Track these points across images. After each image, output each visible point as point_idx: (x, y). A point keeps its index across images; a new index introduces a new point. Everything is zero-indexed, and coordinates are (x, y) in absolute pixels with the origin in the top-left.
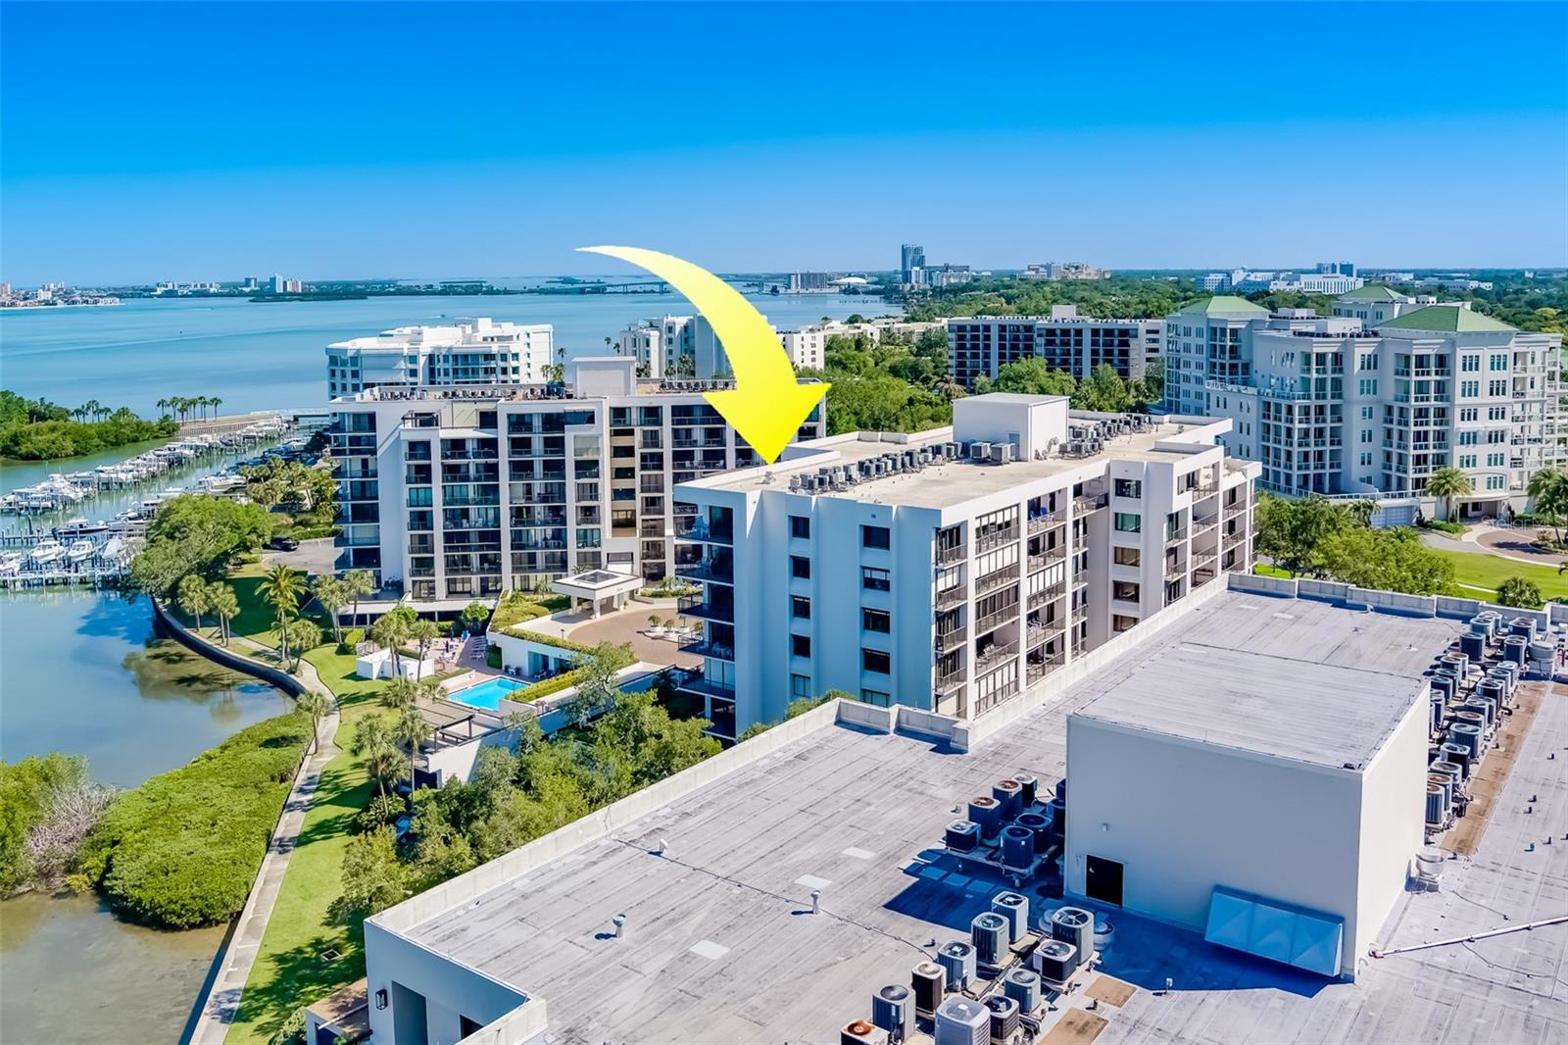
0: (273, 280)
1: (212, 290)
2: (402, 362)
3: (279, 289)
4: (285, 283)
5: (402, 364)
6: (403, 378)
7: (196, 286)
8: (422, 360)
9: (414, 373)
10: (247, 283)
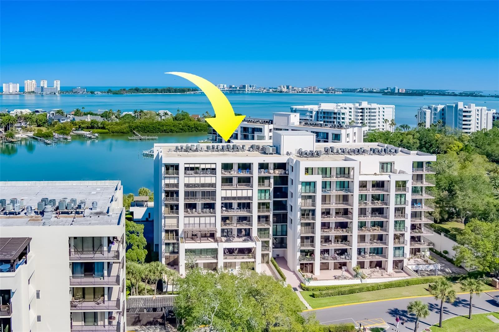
0: (395, 88)
1: (374, 91)
2: (308, 113)
3: (396, 91)
4: (399, 90)
5: (308, 114)
6: (308, 118)
7: (370, 89)
8: (314, 113)
9: (311, 117)
10: (387, 89)
